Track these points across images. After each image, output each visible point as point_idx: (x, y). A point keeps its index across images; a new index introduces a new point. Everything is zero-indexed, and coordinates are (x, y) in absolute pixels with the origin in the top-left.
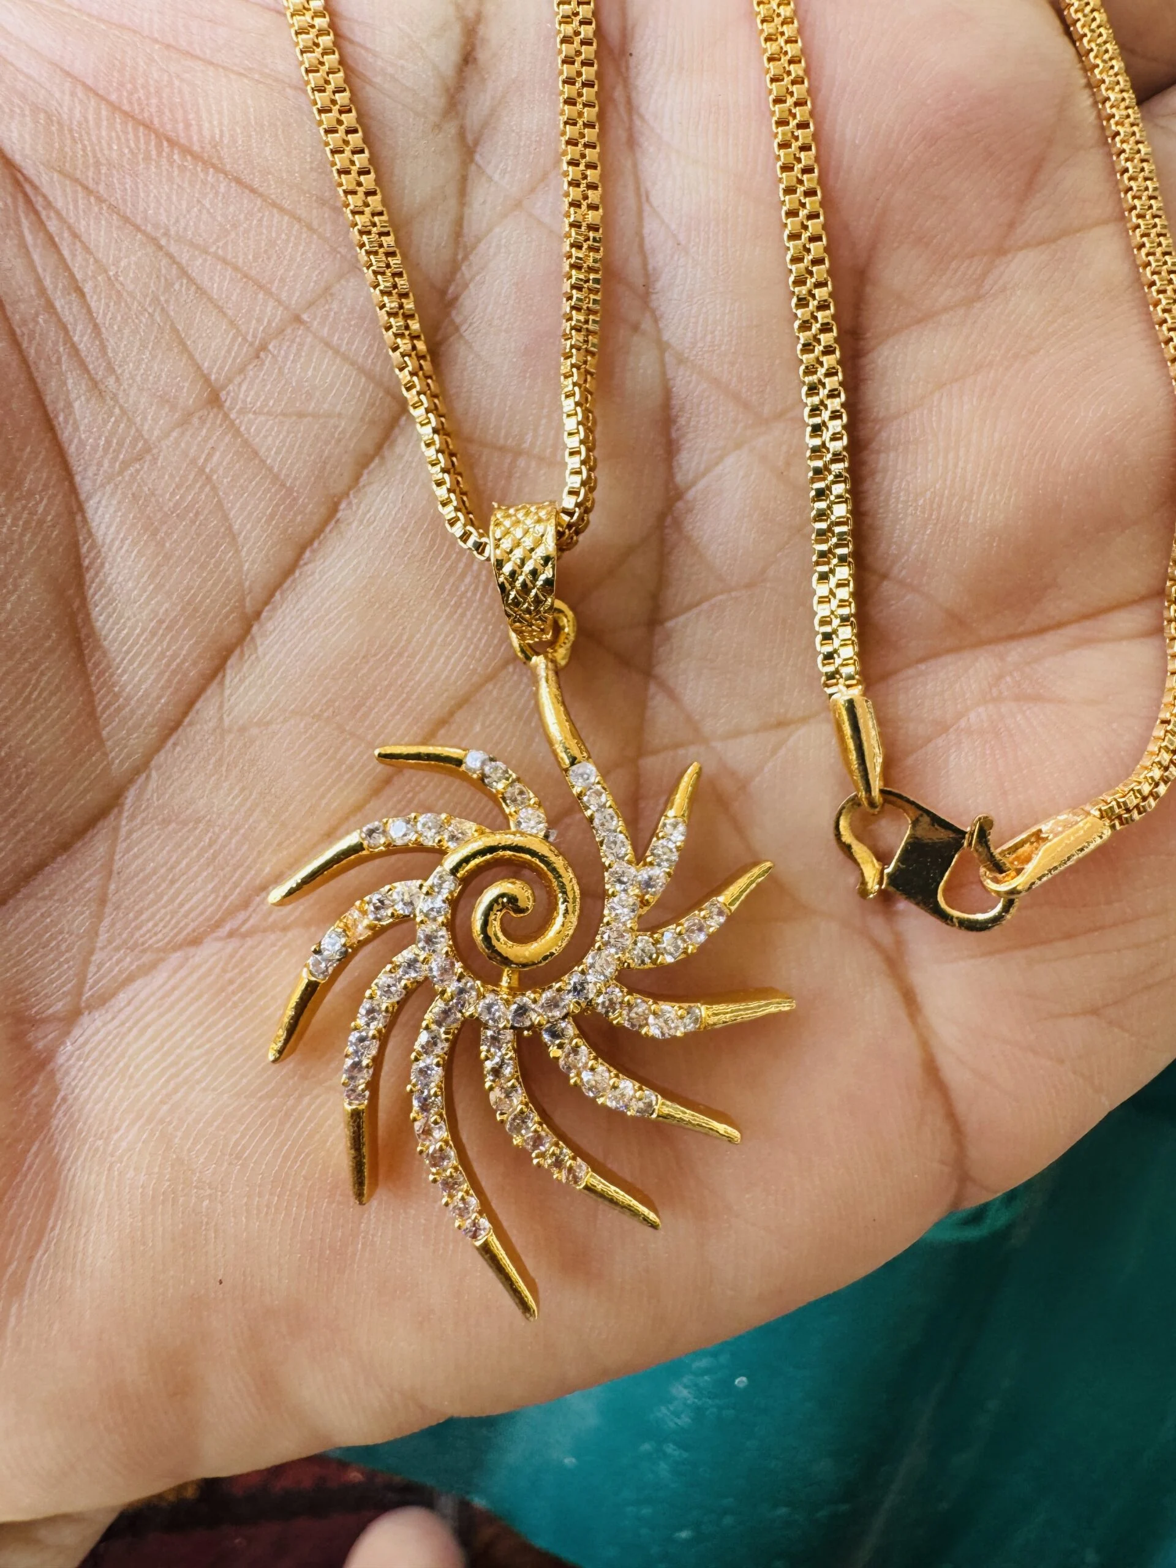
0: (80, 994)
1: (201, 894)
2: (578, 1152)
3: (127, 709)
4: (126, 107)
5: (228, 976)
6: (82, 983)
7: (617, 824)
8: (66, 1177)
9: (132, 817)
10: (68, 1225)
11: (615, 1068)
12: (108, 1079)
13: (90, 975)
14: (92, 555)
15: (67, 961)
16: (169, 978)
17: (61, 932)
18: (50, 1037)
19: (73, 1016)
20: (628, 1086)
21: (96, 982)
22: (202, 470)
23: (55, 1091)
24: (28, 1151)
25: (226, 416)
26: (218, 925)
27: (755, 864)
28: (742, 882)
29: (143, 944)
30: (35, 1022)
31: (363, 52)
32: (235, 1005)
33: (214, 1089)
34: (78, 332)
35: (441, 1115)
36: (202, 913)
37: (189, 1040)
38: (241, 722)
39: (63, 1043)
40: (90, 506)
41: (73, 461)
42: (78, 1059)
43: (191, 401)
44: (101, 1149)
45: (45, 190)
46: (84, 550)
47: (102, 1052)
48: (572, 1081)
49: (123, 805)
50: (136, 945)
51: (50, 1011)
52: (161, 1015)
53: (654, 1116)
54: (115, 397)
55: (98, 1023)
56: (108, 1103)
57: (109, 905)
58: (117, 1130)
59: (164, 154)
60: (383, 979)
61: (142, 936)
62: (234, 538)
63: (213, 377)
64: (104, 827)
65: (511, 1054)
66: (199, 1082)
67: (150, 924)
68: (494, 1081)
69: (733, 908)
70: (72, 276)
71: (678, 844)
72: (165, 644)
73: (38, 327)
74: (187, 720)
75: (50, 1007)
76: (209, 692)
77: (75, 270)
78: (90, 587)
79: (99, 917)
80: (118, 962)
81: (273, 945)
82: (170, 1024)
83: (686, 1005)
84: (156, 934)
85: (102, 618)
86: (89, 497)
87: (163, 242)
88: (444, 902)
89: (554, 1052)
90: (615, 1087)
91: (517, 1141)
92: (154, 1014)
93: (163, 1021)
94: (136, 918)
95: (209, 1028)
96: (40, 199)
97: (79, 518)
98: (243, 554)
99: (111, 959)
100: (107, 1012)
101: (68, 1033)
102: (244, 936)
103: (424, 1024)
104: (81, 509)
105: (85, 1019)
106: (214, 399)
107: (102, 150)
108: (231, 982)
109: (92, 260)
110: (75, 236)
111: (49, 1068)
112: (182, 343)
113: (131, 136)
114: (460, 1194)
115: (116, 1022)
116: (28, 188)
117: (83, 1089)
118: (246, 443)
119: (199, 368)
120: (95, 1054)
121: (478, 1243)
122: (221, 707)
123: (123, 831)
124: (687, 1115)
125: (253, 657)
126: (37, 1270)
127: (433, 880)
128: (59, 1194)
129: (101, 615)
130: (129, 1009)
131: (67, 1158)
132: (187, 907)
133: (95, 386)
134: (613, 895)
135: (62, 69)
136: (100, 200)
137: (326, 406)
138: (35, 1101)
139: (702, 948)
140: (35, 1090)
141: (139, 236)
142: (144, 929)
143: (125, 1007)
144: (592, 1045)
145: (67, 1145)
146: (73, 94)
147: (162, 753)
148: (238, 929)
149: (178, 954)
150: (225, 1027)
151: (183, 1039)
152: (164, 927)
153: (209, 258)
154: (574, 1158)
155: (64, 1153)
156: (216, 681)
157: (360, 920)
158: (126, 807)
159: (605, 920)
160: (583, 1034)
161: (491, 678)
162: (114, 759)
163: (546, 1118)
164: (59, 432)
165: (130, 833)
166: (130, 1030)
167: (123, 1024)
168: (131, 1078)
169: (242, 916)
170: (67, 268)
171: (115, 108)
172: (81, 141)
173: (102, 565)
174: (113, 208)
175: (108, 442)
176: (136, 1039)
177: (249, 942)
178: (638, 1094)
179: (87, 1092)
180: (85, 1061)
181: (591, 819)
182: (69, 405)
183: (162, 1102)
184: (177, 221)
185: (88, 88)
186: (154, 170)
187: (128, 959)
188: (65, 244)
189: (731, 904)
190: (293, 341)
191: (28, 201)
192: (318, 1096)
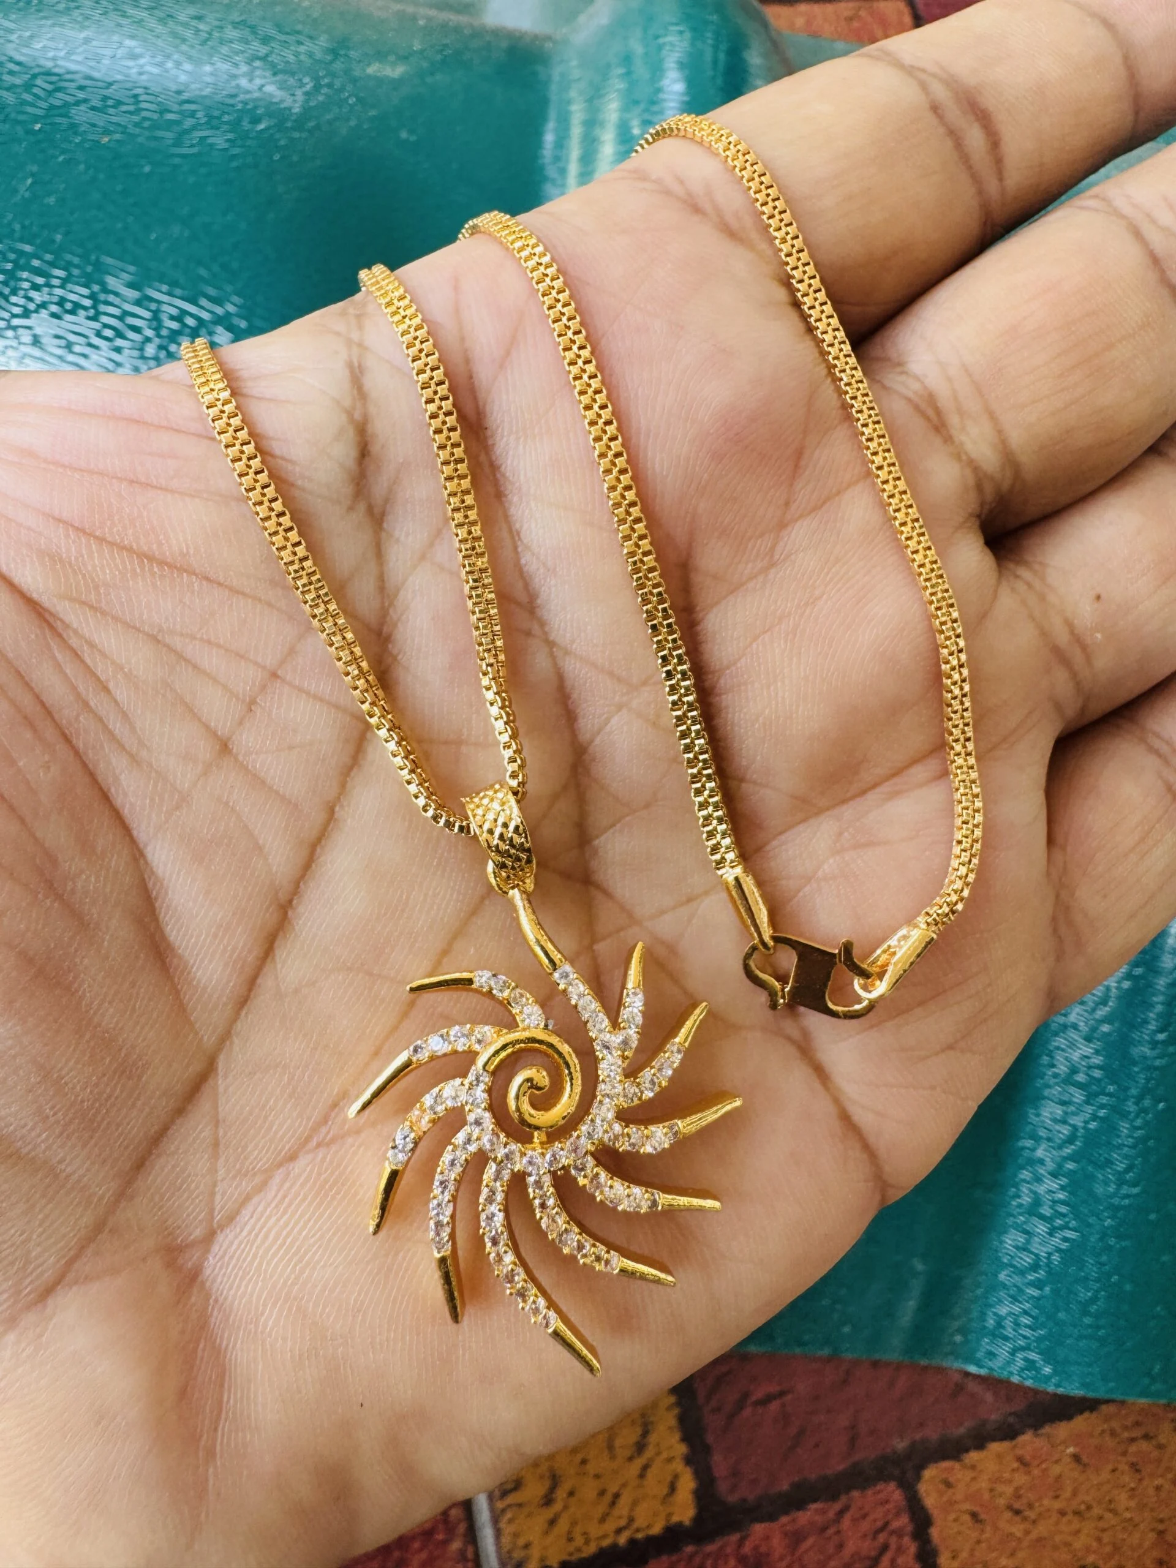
0: (213, 1218)
1: (289, 1121)
2: (610, 1246)
3: (206, 995)
4: (109, 539)
5: (323, 1176)
6: (212, 1210)
7: (595, 1005)
8: (230, 1360)
9: (226, 1076)
10: (239, 1395)
11: (627, 1181)
12: (248, 1277)
13: (217, 1202)
14: (157, 888)
15: (197, 1197)
16: (278, 1191)
17: (189, 1176)
18: (195, 1258)
19: (210, 1236)
20: (637, 1191)
21: (222, 1208)
22: (227, 803)
23: (208, 1297)
24: (198, 1345)
25: (236, 760)
26: (308, 1139)
27: (695, 1006)
28: (689, 1024)
29: (253, 1169)
30: (181, 1249)
31: (284, 463)
32: (333, 1198)
33: (331, 1265)
34: (111, 722)
35: (507, 1245)
36: (293, 1136)
37: (304, 1233)
38: (293, 986)
39: (207, 1259)
40: (149, 852)
41: (127, 821)
42: (221, 1268)
43: (208, 755)
44: (253, 1330)
45: (61, 616)
46: (150, 885)
47: (238, 1260)
48: (598, 1199)
49: (217, 1068)
50: (247, 1172)
51: (192, 1237)
52: (278, 1220)
53: (660, 1208)
54: (150, 765)
55: (231, 1237)
56: (251, 1295)
57: (221, 1146)
58: (262, 1314)
59: (147, 569)
60: (447, 1157)
61: (251, 1164)
62: (259, 848)
63: (219, 733)
64: (206, 1089)
65: (552, 1190)
66: (318, 1262)
67: (256, 1153)
68: (542, 1212)
69: (687, 1045)
70: (98, 679)
71: (640, 1008)
72: (225, 942)
73: (81, 725)
74: (252, 995)
75: (190, 1235)
76: (265, 970)
77: (99, 674)
78: (160, 913)
79: (215, 1156)
80: (236, 1188)
81: (352, 1146)
82: (286, 1225)
83: (666, 1124)
84: (261, 1160)
85: (174, 932)
86: (146, 845)
87: (160, 638)
88: (483, 1092)
89: (581, 1181)
90: (628, 1196)
91: (566, 1251)
92: (274, 1219)
93: (282, 1222)
94: (243, 1152)
95: (316, 1222)
96: (59, 623)
97: (142, 862)
98: (270, 861)
99: (231, 1186)
100: (235, 1227)
101: (207, 1251)
102: (328, 1145)
103: (484, 1183)
104: (142, 855)
105: (220, 1237)
106: (224, 747)
107: (98, 576)
108: (326, 1181)
109: (109, 663)
110: (92, 645)
111: (200, 1279)
112: (191, 710)
113: (118, 561)
114: (532, 1299)
115: (244, 1233)
116: (47, 616)
117: (230, 1288)
118: (255, 775)
119: (207, 727)
120: (234, 1261)
121: (550, 1331)
122: (277, 978)
123: (221, 1089)
124: (683, 1201)
125: (293, 935)
126: (223, 1435)
127: (471, 1077)
128: (227, 1374)
129: (172, 931)
130: (252, 1221)
131: (227, 1346)
132: (281, 1133)
133: (134, 759)
134: (603, 1059)
135: (54, 518)
136: (104, 613)
137: (308, 737)
138: (194, 1309)
139: (671, 1080)
140: (193, 1299)
141: (141, 635)
142: (252, 1158)
143: (248, 1220)
144: (607, 1169)
145: (226, 1335)
146: (67, 536)
147: (239, 1024)
148: (323, 1141)
149: (281, 1170)
150: (330, 1217)
151: (300, 1233)
152: (267, 1152)
153: (197, 642)
154: (608, 1252)
155: (225, 1343)
156: (269, 960)
157: (421, 1118)
158: (220, 1069)
159: (601, 1079)
160: (599, 1163)
161: (474, 912)
162: (203, 1036)
163: (584, 1229)
164: (114, 803)
165: (226, 1090)
166: (257, 1236)
167: (250, 1233)
168: (266, 1271)
169: (324, 1130)
170: (93, 674)
171: (101, 540)
172: (80, 571)
173: (166, 893)
174: (116, 619)
175: (152, 800)
176: (263, 1242)
177: (334, 1148)
178: (646, 1196)
179: (232, 1292)
180: (227, 1270)
181: (576, 1006)
182: (116, 779)
183: (293, 1284)
184: (167, 619)
185: (77, 529)
186: (140, 581)
187: (244, 1183)
188: (86, 655)
189: (685, 1042)
190: (274, 693)
191: (52, 627)
192: (409, 1250)
